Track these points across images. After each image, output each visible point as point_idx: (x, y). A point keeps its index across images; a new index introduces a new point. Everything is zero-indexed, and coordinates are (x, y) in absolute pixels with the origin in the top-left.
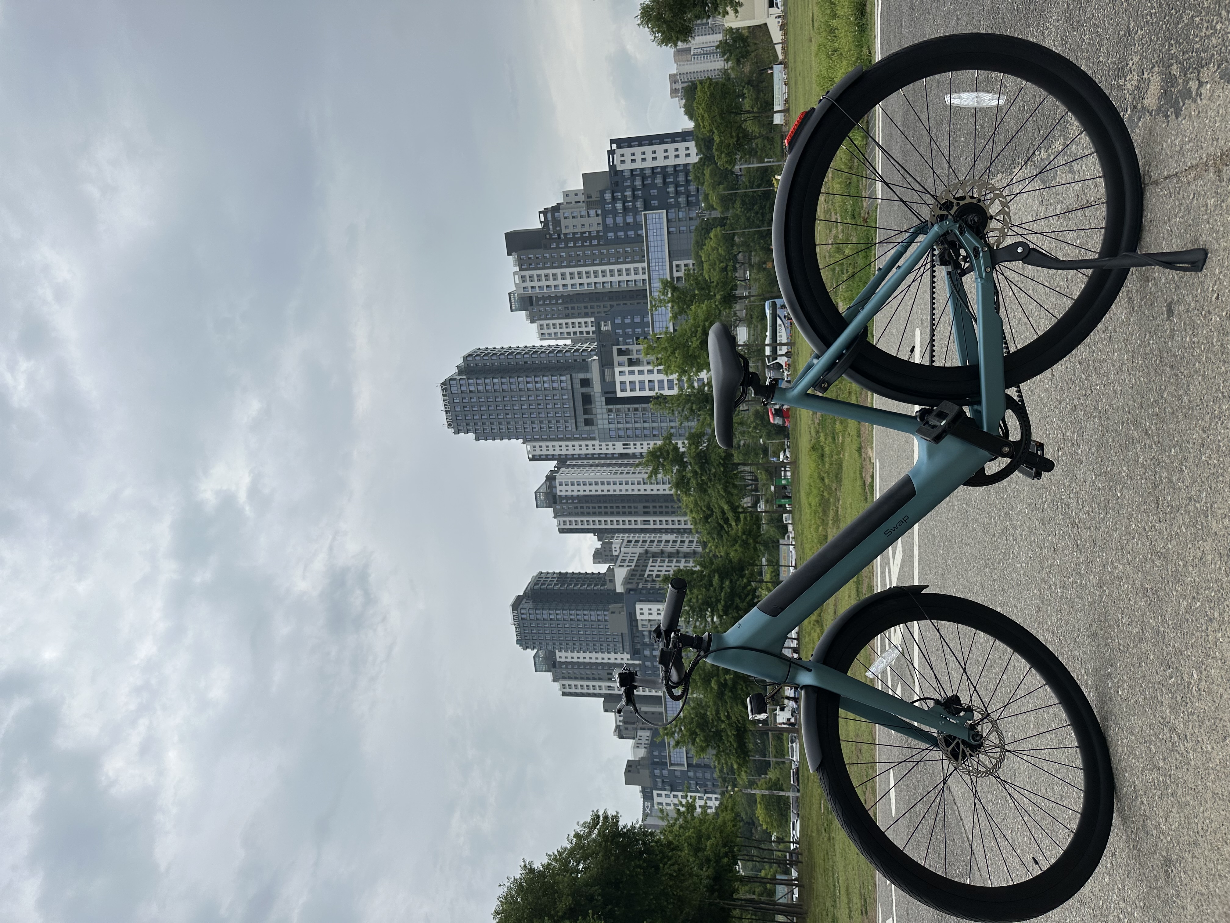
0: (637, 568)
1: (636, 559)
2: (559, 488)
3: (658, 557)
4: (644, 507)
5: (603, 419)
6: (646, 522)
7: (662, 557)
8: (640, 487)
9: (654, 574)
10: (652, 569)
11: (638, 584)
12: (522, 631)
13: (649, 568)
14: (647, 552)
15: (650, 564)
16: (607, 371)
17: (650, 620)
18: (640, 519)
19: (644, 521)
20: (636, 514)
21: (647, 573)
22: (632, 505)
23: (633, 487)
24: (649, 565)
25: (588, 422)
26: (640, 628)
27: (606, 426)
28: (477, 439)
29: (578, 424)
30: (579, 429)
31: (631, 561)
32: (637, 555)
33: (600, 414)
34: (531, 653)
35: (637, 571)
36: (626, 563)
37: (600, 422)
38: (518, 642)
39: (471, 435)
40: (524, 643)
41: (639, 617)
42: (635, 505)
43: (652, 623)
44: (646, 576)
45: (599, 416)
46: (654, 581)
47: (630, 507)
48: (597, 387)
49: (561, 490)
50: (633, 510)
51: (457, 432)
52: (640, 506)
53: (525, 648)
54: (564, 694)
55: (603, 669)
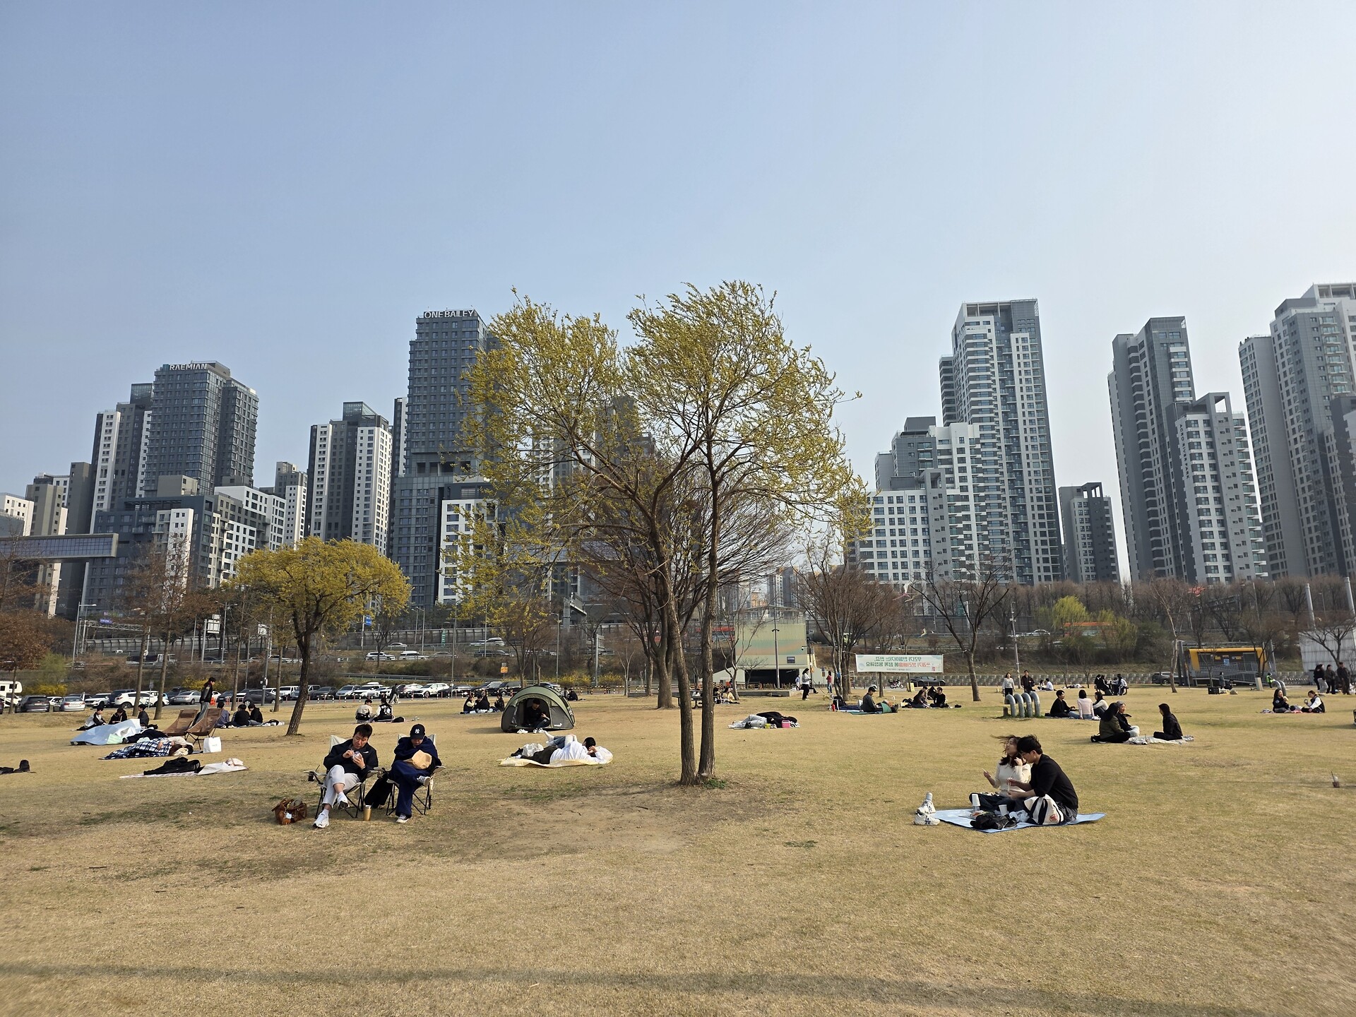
0: (243, 512)
1: (257, 511)
2: (366, 429)
3: (258, 536)
4: (337, 524)
5: (423, 483)
6: (318, 525)
7: (257, 542)
8: (361, 520)
9: (234, 532)
10: (241, 530)
11: (220, 513)
12: (179, 373)
13: (242, 526)
14: (266, 525)
15: (249, 528)
16: (472, 491)
17: (169, 524)
18: (323, 519)
19: (320, 523)
20: (329, 514)
21: (236, 524)
22: (340, 511)
23: (361, 512)
24: (246, 526)
25: (421, 466)
26: (159, 512)
27: (415, 487)
28: (412, 343)
29: (419, 456)
30: (414, 456)
31: (254, 506)
32: (262, 513)
33: (430, 480)
34: (152, 379)
35: (240, 512)
36: (251, 500)
37: (420, 479)
38: (166, 368)
39: (415, 337)
40: (164, 373)
41: (174, 511)
42: (340, 514)
43: (165, 527)
44: (231, 522)
45: (427, 479)
46: (223, 531)
47: (338, 507)
48: (456, 479)
49: (363, 431)
50: (334, 511)
51: (419, 322)
52: (338, 519)
53: (157, 374)
54: (100, 417)
55: (130, 465)
